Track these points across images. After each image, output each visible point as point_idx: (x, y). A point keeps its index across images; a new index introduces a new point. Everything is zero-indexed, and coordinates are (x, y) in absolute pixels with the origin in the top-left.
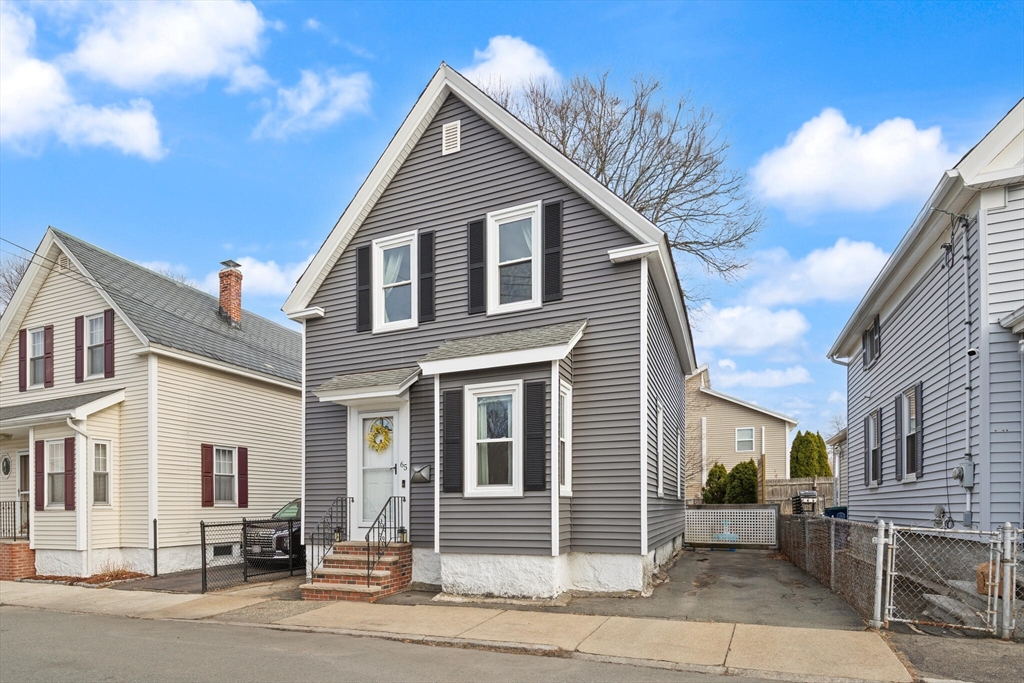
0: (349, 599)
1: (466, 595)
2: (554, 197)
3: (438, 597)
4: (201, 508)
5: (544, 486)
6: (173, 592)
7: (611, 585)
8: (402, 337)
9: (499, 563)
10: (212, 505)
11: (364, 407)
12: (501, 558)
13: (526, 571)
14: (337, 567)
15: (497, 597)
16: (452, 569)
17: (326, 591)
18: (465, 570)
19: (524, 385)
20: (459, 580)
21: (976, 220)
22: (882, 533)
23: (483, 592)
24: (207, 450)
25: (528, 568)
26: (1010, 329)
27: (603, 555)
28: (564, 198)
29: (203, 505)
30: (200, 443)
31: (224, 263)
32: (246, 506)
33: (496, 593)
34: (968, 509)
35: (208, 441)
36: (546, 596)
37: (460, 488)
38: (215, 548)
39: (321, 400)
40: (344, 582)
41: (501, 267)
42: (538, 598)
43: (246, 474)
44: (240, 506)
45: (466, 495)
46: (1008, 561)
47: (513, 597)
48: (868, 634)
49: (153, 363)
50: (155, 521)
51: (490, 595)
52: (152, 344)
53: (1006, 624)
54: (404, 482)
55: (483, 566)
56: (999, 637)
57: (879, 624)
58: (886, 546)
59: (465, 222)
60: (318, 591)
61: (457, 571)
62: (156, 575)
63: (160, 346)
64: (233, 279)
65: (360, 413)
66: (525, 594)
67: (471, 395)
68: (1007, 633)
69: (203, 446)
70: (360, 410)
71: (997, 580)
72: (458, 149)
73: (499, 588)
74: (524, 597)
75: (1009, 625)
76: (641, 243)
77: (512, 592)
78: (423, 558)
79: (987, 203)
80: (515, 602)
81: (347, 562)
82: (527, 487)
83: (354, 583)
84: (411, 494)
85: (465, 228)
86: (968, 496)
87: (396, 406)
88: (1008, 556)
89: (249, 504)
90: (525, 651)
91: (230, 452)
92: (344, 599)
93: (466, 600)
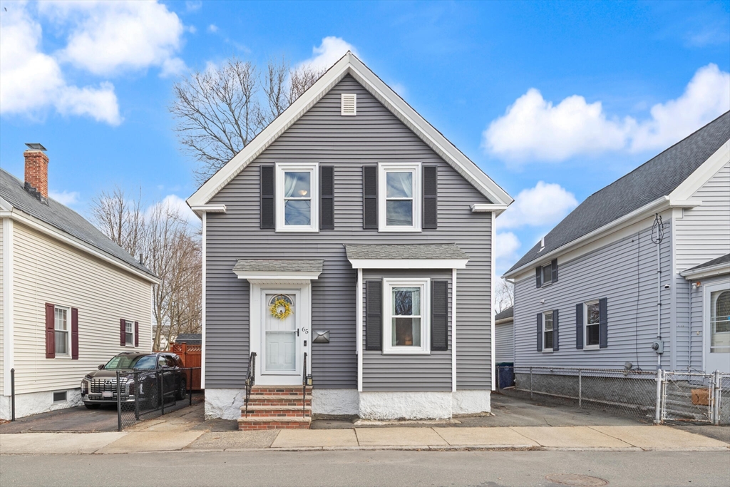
0: (288, 428)
1: (382, 420)
2: (431, 162)
3: (359, 423)
4: (45, 359)
5: (447, 347)
6: (75, 432)
7: (470, 410)
8: (304, 238)
9: (410, 397)
10: (54, 357)
11: (264, 286)
12: (412, 395)
13: (431, 402)
14: (260, 405)
15: (408, 420)
16: (370, 402)
17: (265, 423)
18: (382, 403)
19: (432, 282)
20: (375, 410)
21: (669, 223)
22: (660, 375)
23: (396, 417)
24: (50, 309)
25: (433, 400)
26: (684, 277)
27: (464, 391)
28: (438, 165)
29: (47, 357)
30: (44, 302)
31: (28, 145)
32: (77, 359)
33: (407, 417)
34: (659, 364)
35: (51, 301)
36: (446, 417)
37: (380, 348)
38: (55, 394)
39: (239, 277)
40: (275, 415)
41: (387, 200)
42: (441, 419)
43: (77, 331)
44: (73, 359)
45: (384, 353)
46: (718, 388)
47: (421, 419)
48: (655, 426)
49: (9, 226)
50: (13, 371)
51: (403, 419)
52: (15, 210)
53: (717, 418)
54: (305, 342)
55: (396, 400)
56: (713, 425)
57: (659, 421)
58: (662, 381)
59: (361, 165)
60: (256, 423)
61: (375, 404)
62: (13, 419)
63: (21, 213)
64: (42, 160)
65: (262, 289)
66: (431, 417)
67: (389, 285)
68: (717, 423)
69: (47, 305)
70: (263, 287)
71: (713, 397)
72: (355, 114)
73: (410, 414)
74: (430, 419)
75: (718, 418)
76: (492, 203)
77: (419, 416)
78: (320, 396)
79: (676, 215)
80: (425, 422)
81: (268, 400)
82: (433, 348)
83: (285, 415)
84: (312, 350)
85: (360, 170)
86: (659, 357)
87: (298, 287)
88: (718, 386)
89: (79, 356)
90: (514, 449)
91: (65, 311)
92: (283, 428)
93: (384, 423)
